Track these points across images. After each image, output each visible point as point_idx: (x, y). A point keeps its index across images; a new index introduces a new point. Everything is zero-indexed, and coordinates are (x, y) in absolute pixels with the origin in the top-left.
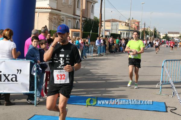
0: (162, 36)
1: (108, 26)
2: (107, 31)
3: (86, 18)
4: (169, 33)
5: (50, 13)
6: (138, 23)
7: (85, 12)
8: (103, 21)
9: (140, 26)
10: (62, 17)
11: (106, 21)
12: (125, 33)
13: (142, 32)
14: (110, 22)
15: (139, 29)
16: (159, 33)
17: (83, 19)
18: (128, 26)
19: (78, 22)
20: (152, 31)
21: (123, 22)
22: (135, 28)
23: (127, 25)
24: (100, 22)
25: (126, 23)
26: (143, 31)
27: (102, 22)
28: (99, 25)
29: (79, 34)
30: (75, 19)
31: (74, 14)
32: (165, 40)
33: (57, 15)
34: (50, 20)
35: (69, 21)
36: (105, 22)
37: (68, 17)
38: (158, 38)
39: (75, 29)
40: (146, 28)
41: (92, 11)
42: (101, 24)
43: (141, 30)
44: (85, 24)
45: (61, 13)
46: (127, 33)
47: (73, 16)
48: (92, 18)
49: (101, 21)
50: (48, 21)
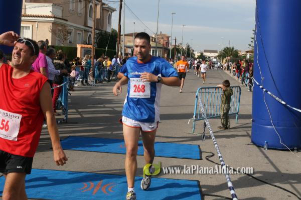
0: (197, 54)
1: (129, 41)
2: (129, 47)
3: (102, 31)
4: (206, 51)
5: (53, 23)
6: (168, 38)
7: (99, 23)
8: (122, 35)
9: (170, 41)
10: (70, 29)
11: (126, 35)
13: (172, 50)
14: (133, 36)
15: (169, 46)
16: (193, 51)
17: (97, 31)
19: (90, 35)
20: (184, 48)
22: (163, 45)
23: (153, 41)
24: (118, 36)
26: (173, 48)
27: (121, 37)
28: (118, 39)
29: (91, 51)
30: (86, 31)
31: (85, 25)
33: (62, 25)
34: (53, 32)
35: (78, 34)
36: (125, 37)
37: (77, 29)
38: (192, 57)
39: (86, 44)
40: (177, 44)
41: (109, 23)
42: (120, 38)
43: (171, 47)
44: (99, 38)
45: (68, 23)
46: (153, 51)
47: (84, 27)
48: (109, 30)
49: (120, 35)
50: (51, 34)
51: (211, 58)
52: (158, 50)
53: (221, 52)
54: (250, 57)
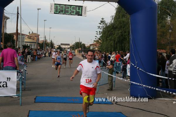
15: (39, 41)
18: (30, 38)
21: (26, 35)
25: (28, 35)
32: (59, 50)
51: (66, 49)
52: (33, 44)
53: (73, 45)
54: (93, 48)
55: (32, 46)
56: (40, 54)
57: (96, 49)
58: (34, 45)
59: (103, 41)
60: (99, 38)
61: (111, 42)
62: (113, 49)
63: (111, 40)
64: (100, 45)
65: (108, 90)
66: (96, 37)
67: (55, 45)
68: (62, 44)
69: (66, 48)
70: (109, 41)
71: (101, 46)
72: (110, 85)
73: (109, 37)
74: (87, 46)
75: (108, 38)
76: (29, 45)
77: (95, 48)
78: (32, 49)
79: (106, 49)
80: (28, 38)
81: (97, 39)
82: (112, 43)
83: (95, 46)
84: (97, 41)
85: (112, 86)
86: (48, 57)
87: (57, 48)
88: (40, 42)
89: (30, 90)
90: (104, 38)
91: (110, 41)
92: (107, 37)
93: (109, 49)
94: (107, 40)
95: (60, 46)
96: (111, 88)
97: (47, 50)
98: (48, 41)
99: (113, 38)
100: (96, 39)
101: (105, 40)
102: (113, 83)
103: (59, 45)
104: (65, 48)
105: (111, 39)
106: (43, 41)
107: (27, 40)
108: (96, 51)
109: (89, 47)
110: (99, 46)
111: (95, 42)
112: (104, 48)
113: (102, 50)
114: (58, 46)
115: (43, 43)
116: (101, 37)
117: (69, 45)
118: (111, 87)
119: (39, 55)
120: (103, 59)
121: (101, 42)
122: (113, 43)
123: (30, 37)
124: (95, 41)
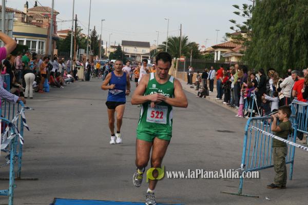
6: (54, 15)
12: (23, 41)
18: (28, 22)
21: (18, 12)
23: (25, 20)
25: (23, 13)
46: (28, 42)
52: (37, 41)
54: (221, 56)
55: (34, 46)
56: (60, 71)
57: (233, 60)
58: (41, 44)
59: (256, 34)
60: (242, 25)
61: (281, 38)
62: (285, 62)
63: (280, 32)
64: (245, 49)
65: (273, 186)
66: (233, 22)
67: (104, 46)
68: (125, 43)
69: (139, 55)
70: (274, 35)
71: (250, 51)
72: (278, 172)
73: (276, 22)
74: (203, 50)
75: (271, 28)
76: (25, 44)
77: (228, 58)
78: (34, 54)
79: (263, 59)
80: (23, 21)
81: (236, 28)
82: (284, 41)
83: (228, 50)
84: (237, 37)
85: (285, 177)
86: (83, 80)
87: (111, 53)
88: (58, 35)
89: (36, 179)
90: (259, 26)
91: (278, 37)
92: (269, 24)
93: (275, 60)
94: (267, 33)
95: (119, 48)
96: (280, 182)
97: (82, 59)
98: (82, 32)
99: (287, 28)
100: (232, 28)
101: (262, 31)
102: (287, 165)
103: (117, 45)
104: (134, 56)
105: (281, 30)
106: (69, 32)
107: (19, 27)
108: (234, 65)
109: (211, 54)
110: (241, 52)
111: (230, 39)
112: (257, 59)
113: (253, 64)
114: (113, 47)
115: (68, 38)
116: (248, 22)
117: (147, 45)
118: (279, 179)
119: (57, 74)
120: (253, 91)
121: (249, 40)
122: (287, 42)
123: (27, 19)
124: (228, 35)
